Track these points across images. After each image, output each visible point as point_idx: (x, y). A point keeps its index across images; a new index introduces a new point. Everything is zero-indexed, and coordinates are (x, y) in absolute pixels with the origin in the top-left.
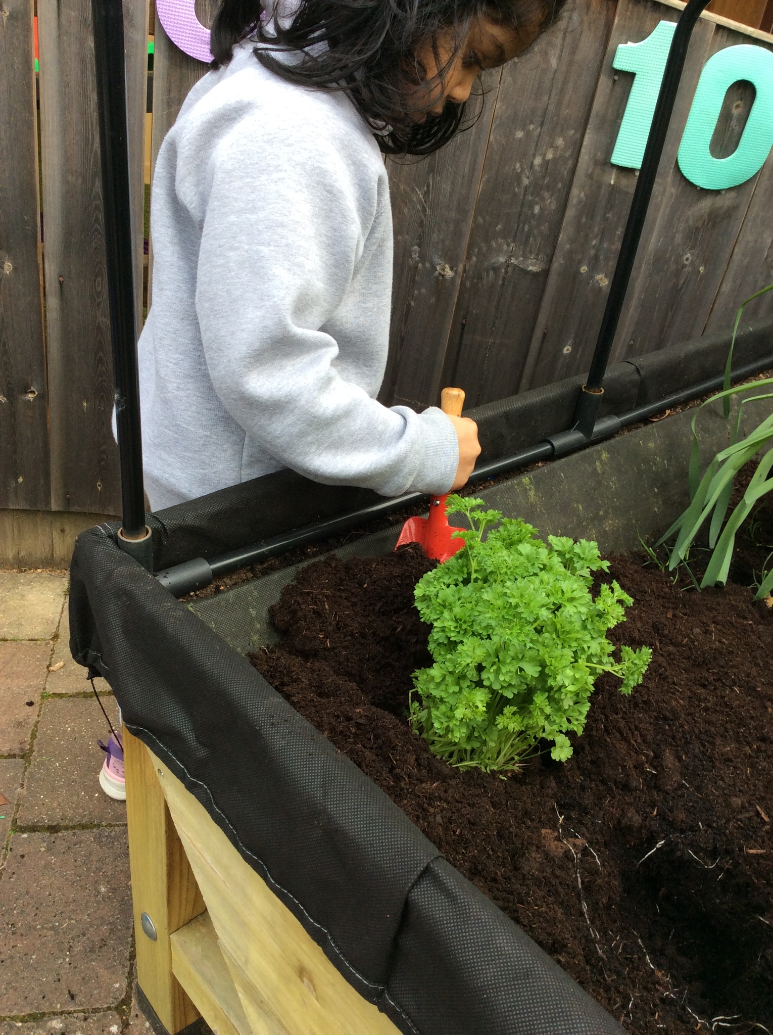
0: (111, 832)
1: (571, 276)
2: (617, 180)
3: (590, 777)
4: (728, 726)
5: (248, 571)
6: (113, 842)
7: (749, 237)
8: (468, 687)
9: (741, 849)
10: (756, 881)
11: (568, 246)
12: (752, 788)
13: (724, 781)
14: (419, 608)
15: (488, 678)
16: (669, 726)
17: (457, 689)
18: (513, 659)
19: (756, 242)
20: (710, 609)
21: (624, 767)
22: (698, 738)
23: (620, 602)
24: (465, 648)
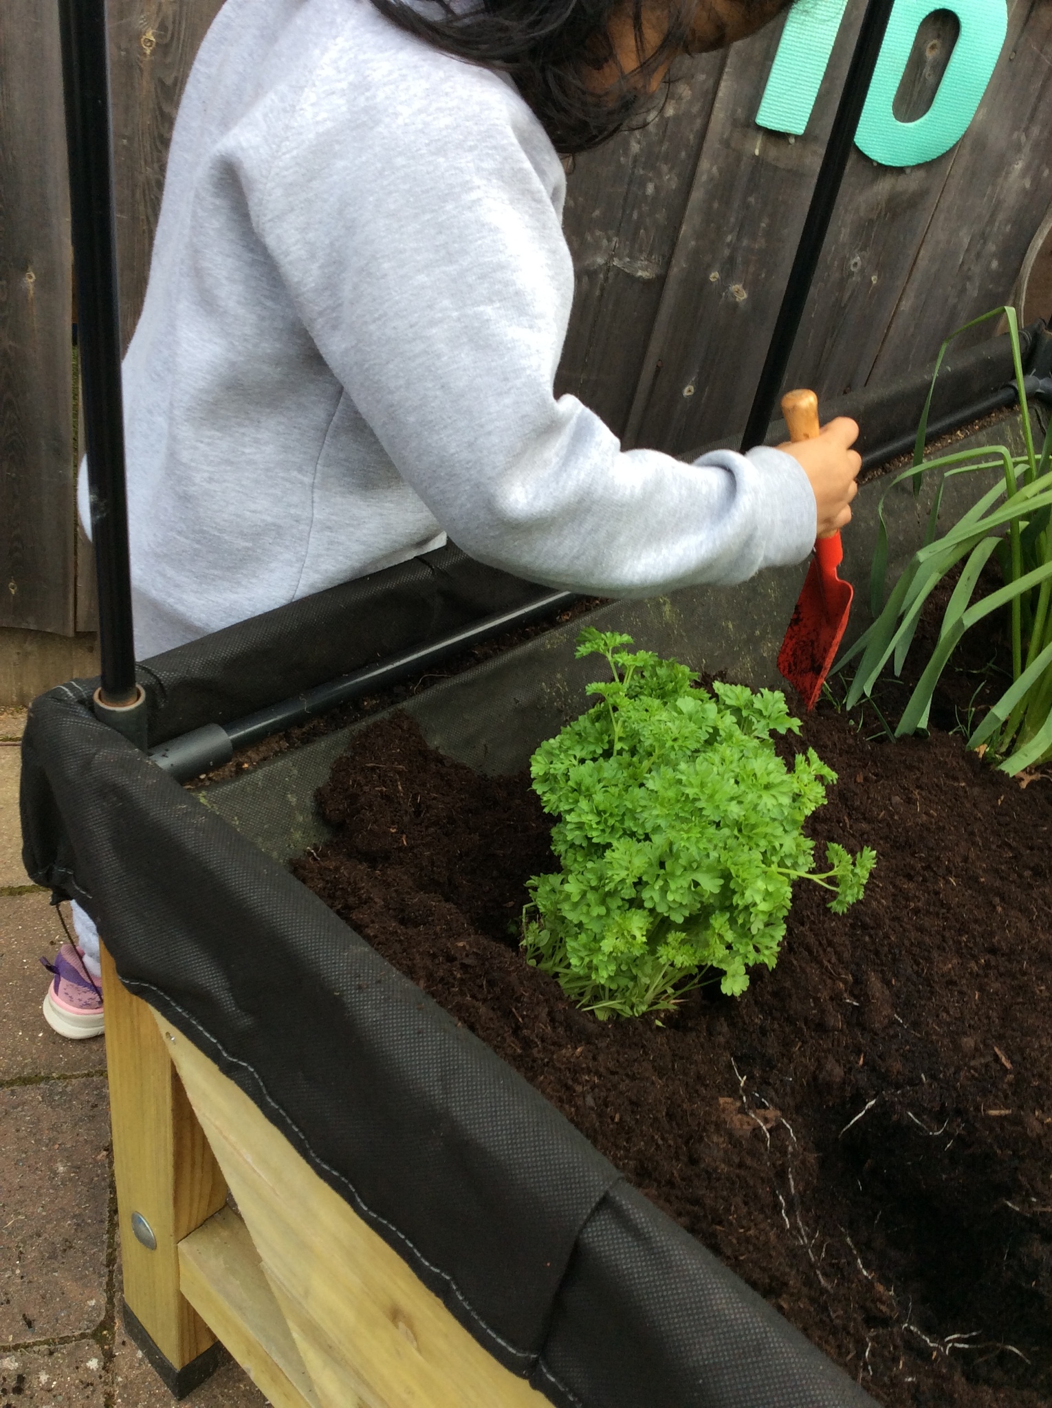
0: (66, 1087)
1: (696, 288)
2: (764, 150)
3: (771, 1014)
4: (947, 934)
5: (281, 739)
6: (70, 1101)
7: (939, 234)
8: (619, 908)
9: (977, 1109)
10: (999, 1151)
11: (693, 243)
12: (985, 1021)
13: (948, 1013)
14: (539, 792)
15: (652, 898)
16: (871, 936)
17: (602, 911)
18: (685, 869)
19: (948, 242)
20: (911, 768)
21: (816, 1000)
22: (909, 952)
23: (820, 778)
24: (616, 855)
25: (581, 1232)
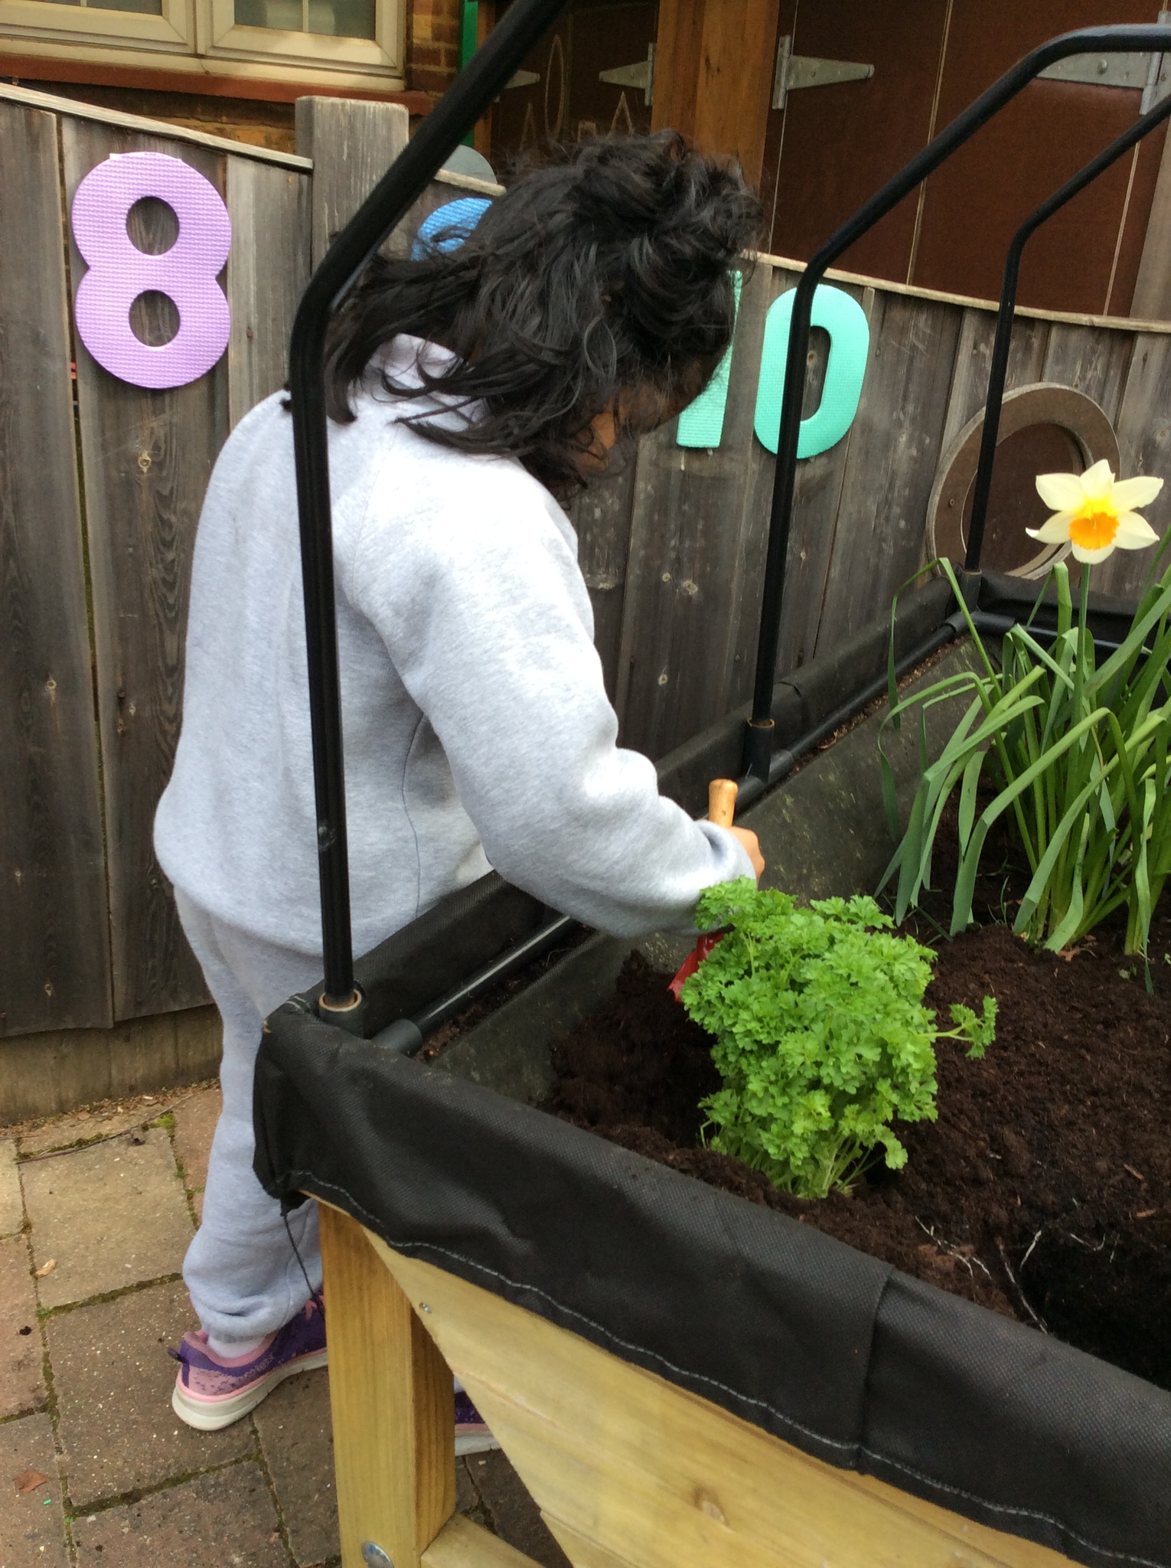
0: (218, 1477)
1: (653, 589)
2: (687, 464)
3: (932, 1181)
4: (1053, 1087)
5: (451, 1026)
6: (226, 1491)
7: (850, 508)
8: (799, 1094)
9: (1126, 1218)
10: (1156, 1248)
11: (642, 553)
12: (1109, 1148)
13: (1076, 1147)
15: (828, 1074)
16: (992, 1101)
17: (786, 1100)
18: (848, 1044)
19: (859, 512)
21: (967, 1159)
22: (1027, 1107)
23: (923, 958)
24: (789, 1046)
25: (877, 1314)
